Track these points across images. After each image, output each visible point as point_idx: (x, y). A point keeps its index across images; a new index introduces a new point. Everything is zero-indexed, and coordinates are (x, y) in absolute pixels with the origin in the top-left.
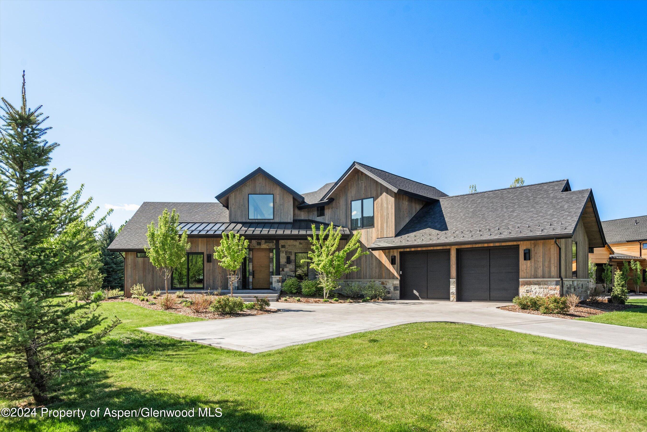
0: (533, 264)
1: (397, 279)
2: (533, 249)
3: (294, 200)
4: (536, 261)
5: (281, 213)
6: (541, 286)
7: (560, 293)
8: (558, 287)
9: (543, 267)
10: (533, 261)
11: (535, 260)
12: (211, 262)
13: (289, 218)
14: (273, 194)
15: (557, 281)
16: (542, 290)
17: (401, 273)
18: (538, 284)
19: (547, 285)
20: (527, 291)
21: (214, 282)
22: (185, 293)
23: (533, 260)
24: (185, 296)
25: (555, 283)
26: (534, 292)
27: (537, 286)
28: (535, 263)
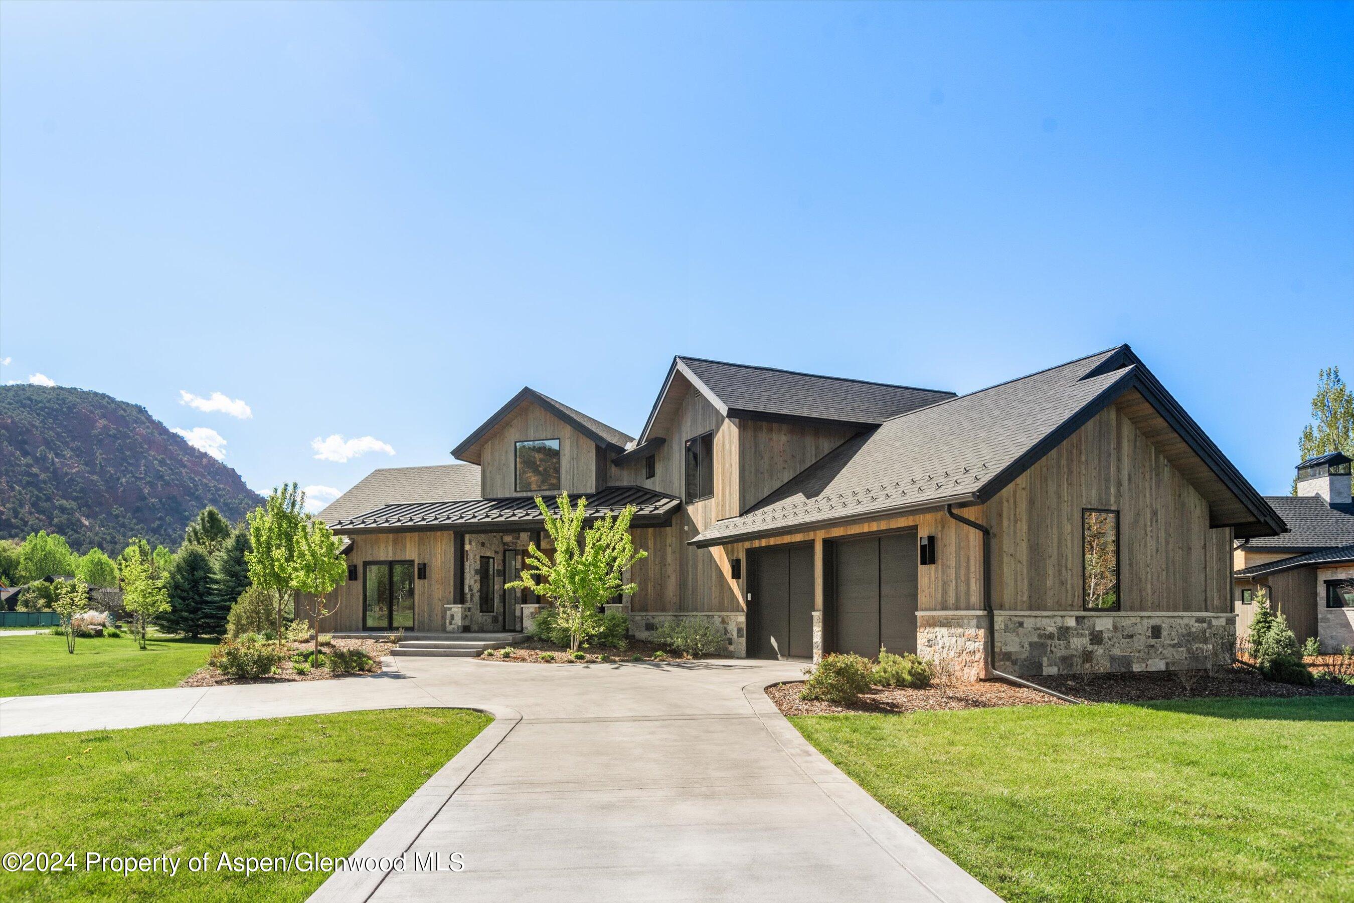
0: (940, 573)
1: (743, 611)
2: (940, 536)
3: (598, 448)
4: (945, 567)
5: (573, 475)
6: (953, 630)
7: (984, 648)
8: (982, 632)
9: (956, 580)
10: (940, 567)
11: (943, 565)
12: (425, 578)
13: (589, 485)
14: (559, 439)
15: (978, 617)
16: (954, 639)
17: (749, 598)
18: (946, 623)
19: (961, 627)
20: (929, 641)
21: (430, 616)
22: (334, 637)
23: (939, 562)
24: (333, 642)
25: (975, 622)
26: (940, 646)
27: (944, 631)
28: (943, 573)
